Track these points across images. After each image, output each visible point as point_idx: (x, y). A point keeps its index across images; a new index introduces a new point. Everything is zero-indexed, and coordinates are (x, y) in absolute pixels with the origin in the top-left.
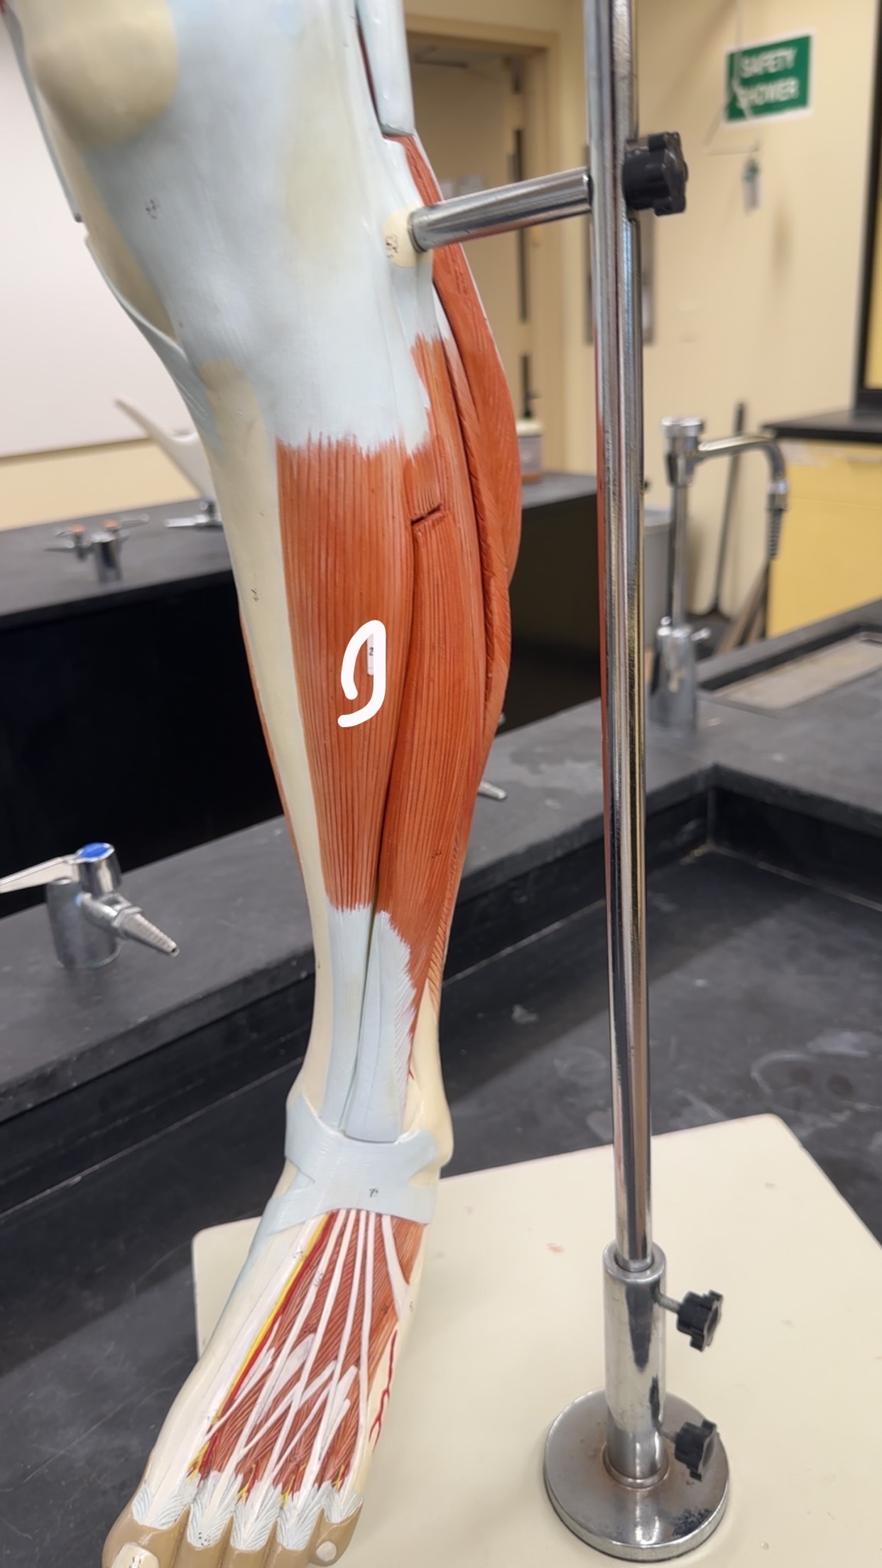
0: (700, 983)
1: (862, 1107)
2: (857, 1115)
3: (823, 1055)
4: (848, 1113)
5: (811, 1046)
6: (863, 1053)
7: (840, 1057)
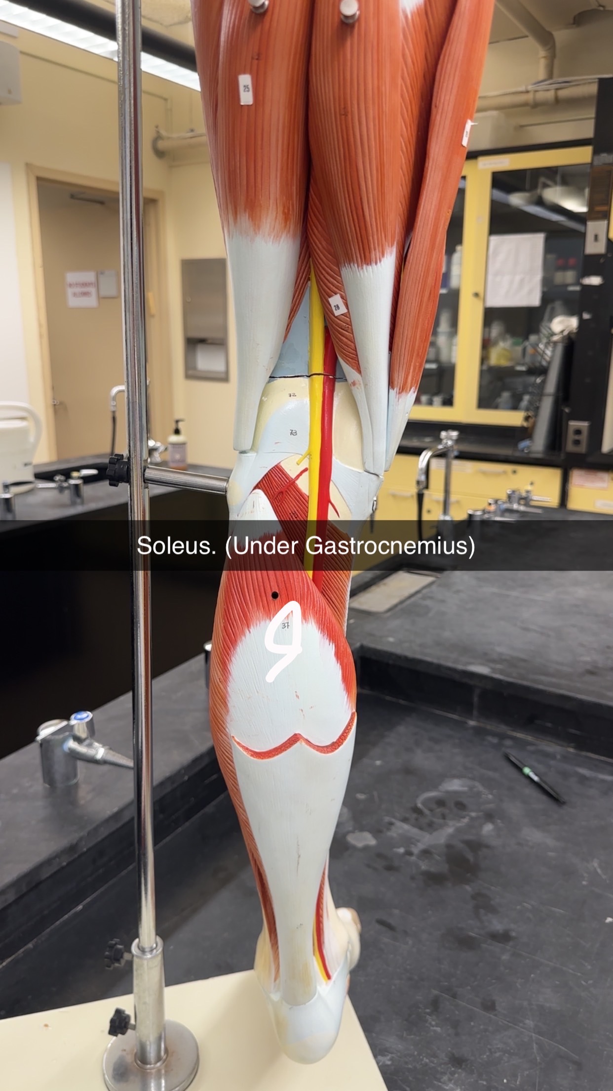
0: (378, 763)
1: (473, 814)
2: (472, 819)
3: (447, 792)
4: (468, 818)
5: (441, 788)
6: (466, 789)
7: (456, 793)
